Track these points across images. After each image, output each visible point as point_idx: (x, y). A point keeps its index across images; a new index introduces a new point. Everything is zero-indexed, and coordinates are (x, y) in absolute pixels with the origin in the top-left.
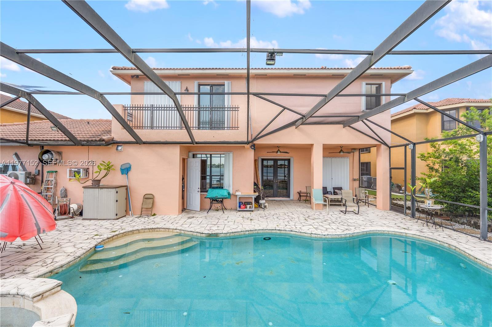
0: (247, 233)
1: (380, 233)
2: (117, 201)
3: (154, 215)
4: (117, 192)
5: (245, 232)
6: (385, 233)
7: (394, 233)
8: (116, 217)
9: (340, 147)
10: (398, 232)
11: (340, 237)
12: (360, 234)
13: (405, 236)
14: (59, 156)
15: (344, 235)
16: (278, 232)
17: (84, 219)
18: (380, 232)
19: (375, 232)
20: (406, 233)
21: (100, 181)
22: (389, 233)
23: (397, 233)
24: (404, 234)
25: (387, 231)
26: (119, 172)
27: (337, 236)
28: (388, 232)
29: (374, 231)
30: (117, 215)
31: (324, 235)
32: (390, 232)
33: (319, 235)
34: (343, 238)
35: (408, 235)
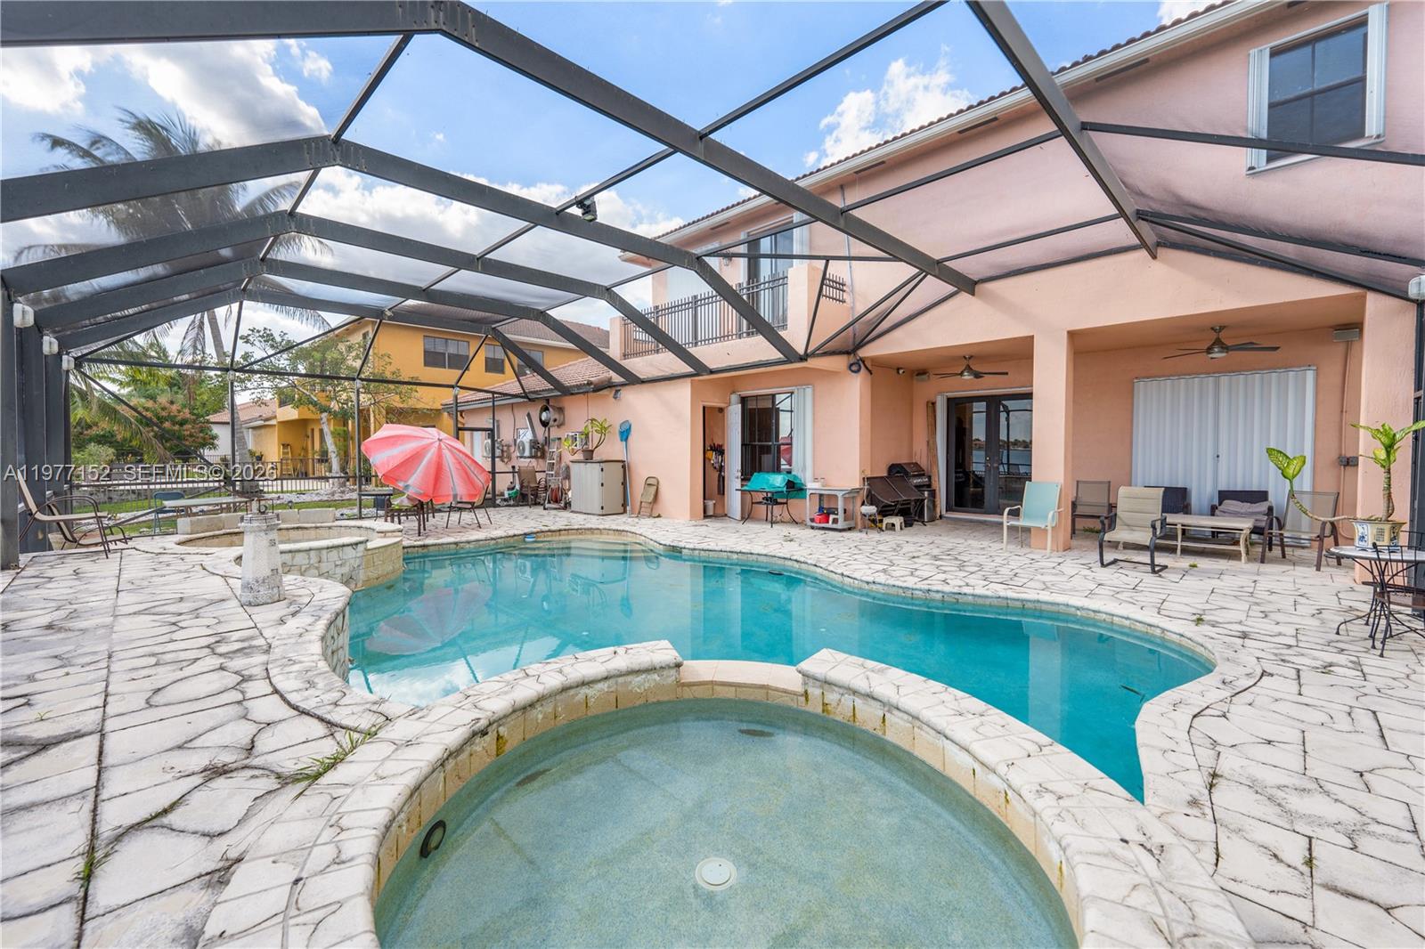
0: (735, 556)
1: (1082, 616)
2: (602, 485)
3: (659, 516)
4: (602, 470)
5: (729, 554)
6: (1100, 621)
7: (1127, 623)
8: (601, 512)
9: (1212, 329)
10: (1140, 622)
11: (909, 594)
12: (988, 602)
13: (1160, 638)
14: (559, 413)
15: (920, 593)
16: (796, 565)
17: (572, 512)
18: (1084, 613)
19: (1062, 609)
20: (1163, 630)
21: (592, 451)
22: (1112, 623)
23: (1139, 627)
24: (1158, 632)
25: (1106, 614)
26: (618, 437)
27: (901, 591)
28: (1108, 618)
29: (1058, 604)
30: (602, 508)
31: (868, 583)
32: (1115, 618)
33: (856, 582)
34: (918, 599)
35: (1169, 636)
